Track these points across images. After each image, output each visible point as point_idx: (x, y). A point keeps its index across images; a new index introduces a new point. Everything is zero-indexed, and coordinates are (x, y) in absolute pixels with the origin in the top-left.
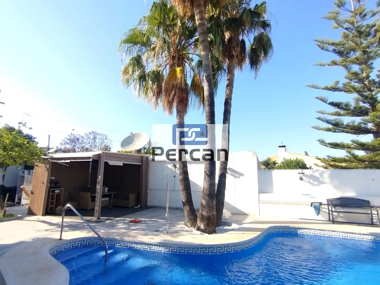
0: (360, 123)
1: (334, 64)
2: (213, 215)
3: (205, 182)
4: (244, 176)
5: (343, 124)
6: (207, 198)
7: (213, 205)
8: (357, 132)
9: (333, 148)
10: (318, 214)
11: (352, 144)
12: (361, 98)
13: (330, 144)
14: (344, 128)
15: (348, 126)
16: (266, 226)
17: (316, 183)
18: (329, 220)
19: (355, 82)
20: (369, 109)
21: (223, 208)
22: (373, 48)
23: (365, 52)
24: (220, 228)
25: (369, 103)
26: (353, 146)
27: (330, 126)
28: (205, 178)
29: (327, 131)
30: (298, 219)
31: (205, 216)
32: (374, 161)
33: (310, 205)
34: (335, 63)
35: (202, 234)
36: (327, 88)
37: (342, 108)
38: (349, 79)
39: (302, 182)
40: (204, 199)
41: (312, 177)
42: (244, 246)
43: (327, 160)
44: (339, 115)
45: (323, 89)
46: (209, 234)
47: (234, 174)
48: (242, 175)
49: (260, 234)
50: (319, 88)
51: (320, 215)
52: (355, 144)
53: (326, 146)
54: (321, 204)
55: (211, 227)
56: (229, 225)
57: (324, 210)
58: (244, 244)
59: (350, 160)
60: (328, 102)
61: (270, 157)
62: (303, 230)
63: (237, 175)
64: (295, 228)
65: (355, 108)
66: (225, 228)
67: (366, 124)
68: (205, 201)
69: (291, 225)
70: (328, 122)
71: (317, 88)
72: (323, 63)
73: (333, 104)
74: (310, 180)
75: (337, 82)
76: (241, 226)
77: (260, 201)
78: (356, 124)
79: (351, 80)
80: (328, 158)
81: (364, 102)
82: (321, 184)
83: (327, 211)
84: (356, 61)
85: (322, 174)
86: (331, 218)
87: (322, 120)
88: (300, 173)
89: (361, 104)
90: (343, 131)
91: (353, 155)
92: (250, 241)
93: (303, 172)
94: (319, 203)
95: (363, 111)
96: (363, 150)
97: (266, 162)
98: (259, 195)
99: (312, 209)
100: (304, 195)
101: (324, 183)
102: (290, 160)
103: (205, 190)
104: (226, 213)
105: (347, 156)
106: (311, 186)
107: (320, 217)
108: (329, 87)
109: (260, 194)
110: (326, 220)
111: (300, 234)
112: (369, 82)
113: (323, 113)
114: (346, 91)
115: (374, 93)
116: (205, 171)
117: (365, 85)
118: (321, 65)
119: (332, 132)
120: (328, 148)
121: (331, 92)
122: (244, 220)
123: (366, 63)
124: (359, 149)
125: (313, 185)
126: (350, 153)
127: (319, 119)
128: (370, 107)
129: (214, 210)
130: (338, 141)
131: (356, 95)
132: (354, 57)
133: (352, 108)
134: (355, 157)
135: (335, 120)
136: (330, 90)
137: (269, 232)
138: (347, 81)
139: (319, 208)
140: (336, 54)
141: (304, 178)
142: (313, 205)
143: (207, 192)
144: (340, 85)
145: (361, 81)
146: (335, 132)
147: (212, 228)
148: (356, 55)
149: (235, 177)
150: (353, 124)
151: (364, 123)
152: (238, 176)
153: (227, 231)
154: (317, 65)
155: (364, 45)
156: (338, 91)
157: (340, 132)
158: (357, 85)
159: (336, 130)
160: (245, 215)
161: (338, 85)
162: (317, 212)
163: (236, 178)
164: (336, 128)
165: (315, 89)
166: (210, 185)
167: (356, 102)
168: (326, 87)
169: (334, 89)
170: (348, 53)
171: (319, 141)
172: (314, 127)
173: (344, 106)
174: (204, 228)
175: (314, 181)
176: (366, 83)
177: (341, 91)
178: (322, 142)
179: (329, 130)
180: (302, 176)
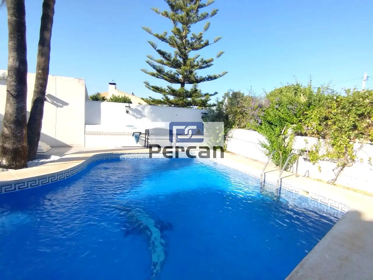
0: (175, 74)
1: (166, 16)
2: (23, 147)
3: (9, 105)
4: (69, 105)
5: (164, 72)
6: (12, 126)
7: (22, 134)
8: (171, 81)
9: (154, 91)
10: (137, 141)
11: (167, 90)
12: (179, 52)
13: (153, 87)
14: (164, 75)
15: (167, 74)
16: (91, 155)
17: (139, 116)
18: (145, 146)
19: (177, 38)
20: (182, 64)
21: (38, 140)
22: (193, 14)
23: (188, 15)
24: (34, 161)
25: (183, 58)
26: (167, 91)
27: (155, 72)
28: (8, 99)
29: (152, 75)
30: (121, 147)
31: (9, 149)
32: (178, 104)
33: (132, 135)
34: (166, 14)
35: (4, 171)
36: (157, 36)
37: (166, 58)
38: (174, 33)
39: (128, 115)
40: (6, 127)
41: (136, 111)
42: (65, 175)
43: (149, 101)
44: (163, 64)
45: (154, 35)
46: (15, 169)
47: (55, 102)
48: (66, 104)
49: (83, 162)
50: (152, 34)
51: (138, 143)
52: (169, 90)
53: (150, 89)
54: (140, 133)
55: (19, 162)
56: (47, 157)
57: (142, 138)
58: (65, 173)
59: (164, 102)
60: (157, 49)
61: (100, 92)
62: (124, 155)
63: (59, 104)
64: (118, 154)
65: (174, 60)
66: (41, 161)
67: (178, 75)
68: (8, 130)
69: (114, 152)
70: (154, 67)
71: (150, 33)
72: (158, 11)
73: (160, 52)
74: (134, 114)
75: (166, 34)
76: (62, 157)
77: (85, 133)
78: (172, 73)
79: (175, 35)
80: (150, 98)
81: (180, 57)
82: (143, 117)
83: (144, 139)
84: (181, 19)
85: (143, 108)
86: (146, 144)
87: (150, 65)
88: (127, 107)
89: (178, 58)
90: (163, 78)
91: (167, 98)
92: (72, 169)
93: (130, 106)
94: (139, 133)
95: (178, 64)
96: (173, 95)
97: (95, 96)
98: (85, 127)
99: (134, 138)
100: (128, 126)
101: (145, 116)
102: (119, 96)
103: (8, 115)
104: (43, 146)
105: (163, 99)
106: (135, 118)
107: (139, 144)
108: (160, 35)
109: (86, 125)
110: (143, 146)
111: (121, 159)
112: (186, 41)
113: (151, 59)
114: (170, 44)
115: (187, 51)
116: (7, 91)
117: (183, 43)
118: (156, 12)
119: (156, 77)
120: (151, 91)
121: (160, 40)
122: (66, 152)
123: (187, 24)
124: (170, 94)
125: (137, 118)
126: (165, 96)
127: (148, 63)
128: (182, 62)
129: (24, 140)
130: (159, 86)
131: (176, 50)
132: (180, 15)
133: (172, 59)
134: (168, 99)
135: (159, 67)
136: (160, 39)
137: (94, 160)
138: (173, 35)
139: (139, 137)
140: (169, 6)
141: (130, 111)
142: (134, 135)
143: (12, 118)
144: (167, 37)
145: (181, 38)
146: (158, 77)
147: (21, 163)
148: (182, 14)
149: (58, 106)
150: (171, 73)
151: (177, 74)
152: (61, 105)
153: (43, 163)
154: (153, 10)
155: (188, 8)
156: (165, 42)
157: (161, 78)
158: (179, 41)
159: (159, 76)
160: (69, 147)
161: (166, 36)
162: (137, 140)
163: (59, 108)
164: (159, 73)
165: (149, 33)
166: (17, 109)
167: (176, 56)
168: (157, 34)
169: (163, 39)
170: (177, 10)
171: (145, 83)
172: (143, 70)
173: (167, 56)
174: (7, 163)
175: (137, 114)
176: (184, 41)
177: (167, 42)
178: (147, 84)
179: (153, 75)
180: (128, 109)
